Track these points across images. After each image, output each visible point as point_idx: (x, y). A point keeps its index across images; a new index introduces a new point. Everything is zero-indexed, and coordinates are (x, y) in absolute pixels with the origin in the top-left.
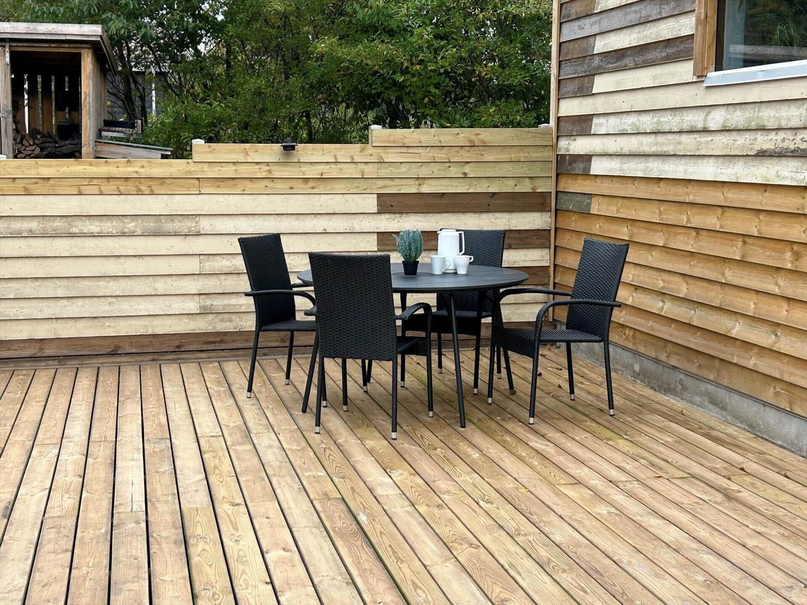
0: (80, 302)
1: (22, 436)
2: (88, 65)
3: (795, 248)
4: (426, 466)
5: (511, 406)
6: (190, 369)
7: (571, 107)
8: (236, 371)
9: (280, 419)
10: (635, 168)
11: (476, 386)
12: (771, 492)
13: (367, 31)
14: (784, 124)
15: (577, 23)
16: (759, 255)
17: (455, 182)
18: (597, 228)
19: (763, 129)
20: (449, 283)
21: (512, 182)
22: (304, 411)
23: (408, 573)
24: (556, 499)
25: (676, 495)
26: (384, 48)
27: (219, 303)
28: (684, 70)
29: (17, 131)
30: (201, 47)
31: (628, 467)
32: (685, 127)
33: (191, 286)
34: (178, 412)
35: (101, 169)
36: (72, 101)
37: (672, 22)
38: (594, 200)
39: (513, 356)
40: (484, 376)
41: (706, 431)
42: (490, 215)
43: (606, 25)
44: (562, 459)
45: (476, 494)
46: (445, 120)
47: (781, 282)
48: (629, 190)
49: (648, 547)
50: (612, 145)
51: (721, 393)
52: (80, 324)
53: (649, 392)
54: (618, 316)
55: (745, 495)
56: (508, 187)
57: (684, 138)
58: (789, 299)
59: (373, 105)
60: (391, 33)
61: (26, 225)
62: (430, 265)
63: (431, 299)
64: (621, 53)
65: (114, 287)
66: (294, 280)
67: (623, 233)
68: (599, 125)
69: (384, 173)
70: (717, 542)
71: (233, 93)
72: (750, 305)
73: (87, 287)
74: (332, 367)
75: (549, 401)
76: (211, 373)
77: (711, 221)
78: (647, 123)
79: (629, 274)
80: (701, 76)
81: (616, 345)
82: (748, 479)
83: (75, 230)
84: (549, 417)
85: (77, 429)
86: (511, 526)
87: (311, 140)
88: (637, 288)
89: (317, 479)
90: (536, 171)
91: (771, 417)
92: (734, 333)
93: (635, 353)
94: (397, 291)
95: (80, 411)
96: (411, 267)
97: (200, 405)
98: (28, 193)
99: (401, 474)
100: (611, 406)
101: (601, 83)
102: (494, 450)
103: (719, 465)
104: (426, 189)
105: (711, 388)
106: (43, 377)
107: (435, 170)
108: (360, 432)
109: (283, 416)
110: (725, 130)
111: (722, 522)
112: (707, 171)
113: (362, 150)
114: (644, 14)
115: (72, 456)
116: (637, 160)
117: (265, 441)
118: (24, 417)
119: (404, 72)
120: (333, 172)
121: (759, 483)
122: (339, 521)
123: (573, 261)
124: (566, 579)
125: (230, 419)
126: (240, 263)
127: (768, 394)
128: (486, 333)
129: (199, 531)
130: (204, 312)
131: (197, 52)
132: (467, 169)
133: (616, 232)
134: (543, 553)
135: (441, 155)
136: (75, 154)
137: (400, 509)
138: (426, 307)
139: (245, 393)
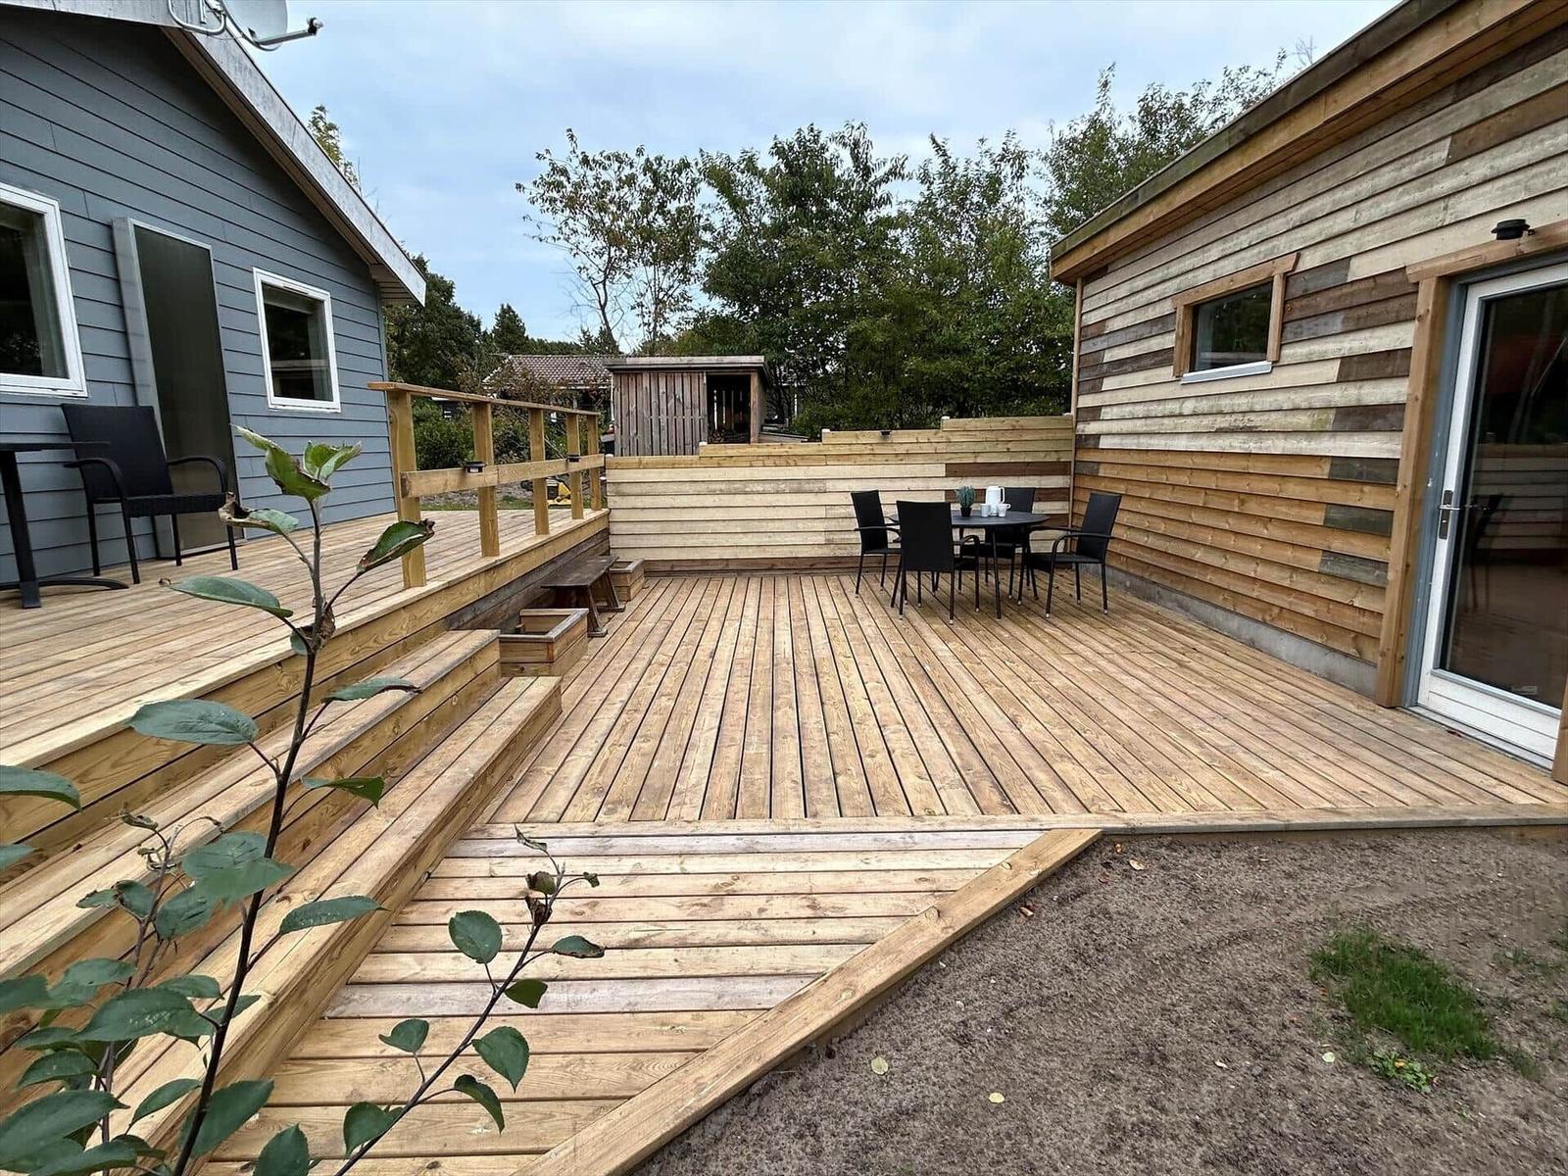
0: (750, 535)
1: (718, 614)
2: (755, 382)
3: (1242, 497)
4: (972, 642)
5: (1035, 607)
6: (818, 580)
7: (1087, 401)
8: (849, 582)
9: (876, 610)
10: (1131, 443)
11: (1011, 593)
12: (1212, 663)
13: (942, 352)
14: (1236, 409)
15: (1091, 341)
16: (1216, 502)
17: (1001, 455)
18: (1103, 486)
19: (1221, 413)
20: (993, 522)
21: (1043, 455)
22: (892, 606)
23: (955, 699)
24: (1058, 662)
25: (1144, 663)
26: (954, 363)
27: (837, 537)
28: (1166, 373)
29: (709, 428)
30: (828, 367)
31: (1112, 646)
32: (1167, 413)
33: (820, 526)
34: (812, 604)
35: (764, 450)
36: (744, 407)
37: (1159, 339)
38: (1102, 466)
39: (1036, 572)
40: (1016, 586)
41: (1173, 625)
42: (1027, 478)
43: (1112, 342)
44: (1065, 640)
45: (1004, 657)
46: (995, 412)
47: (1231, 521)
48: (1127, 459)
49: (1118, 692)
50: (1115, 427)
51: (1187, 600)
52: (750, 550)
53: (1136, 600)
54: (1112, 546)
55: (1193, 664)
56: (1040, 457)
57: (1166, 421)
58: (1236, 533)
59: (947, 403)
60: (958, 352)
61: (718, 486)
62: (980, 511)
63: (981, 535)
64: (1122, 362)
65: (772, 526)
66: (887, 521)
67: (1121, 489)
68: (1106, 413)
69: (952, 449)
70: (1167, 690)
71: (848, 397)
72: (1208, 538)
73: (755, 527)
74: (912, 580)
75: (1062, 604)
76: (832, 583)
77: (1184, 479)
78: (1140, 410)
79: (1122, 518)
80: (1179, 376)
81: (1109, 566)
82: (1198, 655)
83: (748, 489)
84: (1059, 614)
85: (751, 612)
86: (1026, 677)
87: (902, 428)
88: (1130, 527)
89: (900, 645)
90: (1061, 446)
91: (1220, 615)
92: (1196, 558)
93: (1127, 573)
94: (956, 526)
95: (752, 601)
96: (966, 512)
97: (825, 600)
98: (720, 466)
99: (954, 645)
100: (1106, 608)
101: (1108, 383)
102: (1019, 632)
103: (1178, 646)
104: (979, 460)
105: (1180, 597)
106: (729, 582)
107: (987, 447)
108: (930, 620)
109: (879, 608)
110: (1195, 414)
111: (1174, 680)
112: (1181, 444)
113: (936, 434)
114: (1140, 333)
115: (748, 627)
116: (1132, 437)
117: (866, 623)
118: (718, 604)
119: (968, 381)
120: (915, 449)
121: (1204, 658)
122: (913, 668)
123: (1082, 509)
124: (1058, 706)
125: (845, 610)
126: (852, 511)
127: (1219, 600)
128: (1018, 560)
129: (825, 670)
130: (829, 543)
131: (825, 371)
132: (1010, 445)
133: (1116, 488)
134: (1045, 692)
135: (991, 436)
136: (747, 440)
137: (952, 664)
138: (976, 538)
139: (854, 594)
